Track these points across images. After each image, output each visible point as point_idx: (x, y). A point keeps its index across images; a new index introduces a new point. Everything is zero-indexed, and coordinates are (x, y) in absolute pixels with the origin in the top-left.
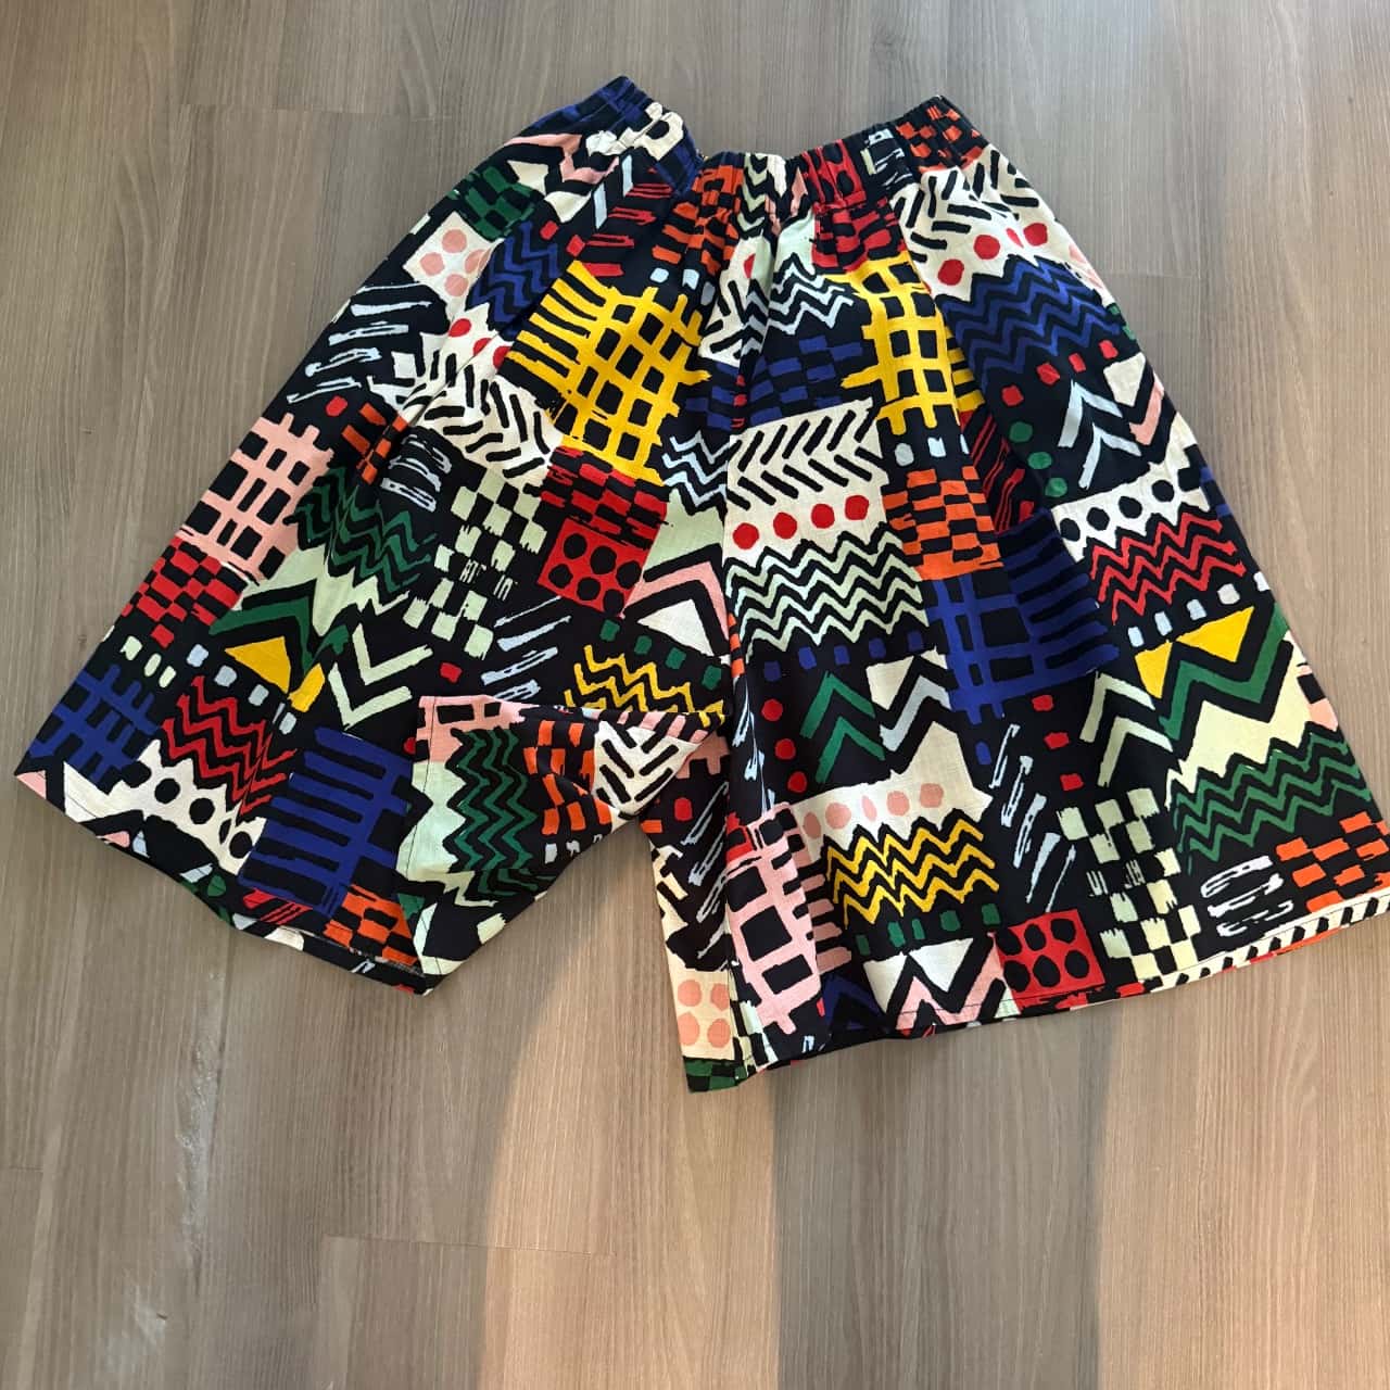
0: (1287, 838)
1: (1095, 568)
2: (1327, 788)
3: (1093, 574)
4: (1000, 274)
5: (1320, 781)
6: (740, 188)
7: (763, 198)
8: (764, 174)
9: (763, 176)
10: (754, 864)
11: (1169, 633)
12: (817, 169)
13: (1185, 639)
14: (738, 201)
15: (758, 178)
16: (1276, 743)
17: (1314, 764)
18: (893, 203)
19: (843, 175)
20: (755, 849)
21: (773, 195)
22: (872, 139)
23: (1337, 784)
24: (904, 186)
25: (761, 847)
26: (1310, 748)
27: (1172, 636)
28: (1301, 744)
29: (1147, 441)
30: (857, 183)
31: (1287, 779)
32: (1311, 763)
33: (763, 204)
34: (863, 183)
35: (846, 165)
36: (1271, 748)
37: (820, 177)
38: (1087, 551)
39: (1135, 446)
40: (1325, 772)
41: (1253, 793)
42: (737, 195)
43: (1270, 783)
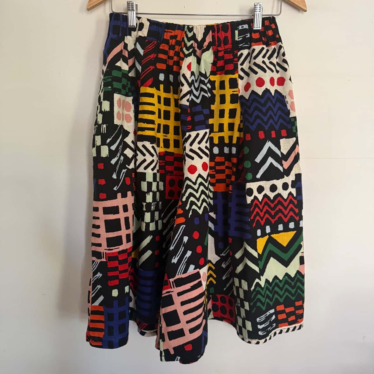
0: (280, 304)
1: (253, 207)
2: (296, 291)
3: (252, 209)
4: (260, 94)
5: (295, 289)
6: (183, 38)
7: (192, 42)
8: (192, 33)
9: (192, 34)
10: (171, 293)
11: (269, 233)
12: (218, 33)
13: (274, 236)
14: (183, 43)
15: (190, 35)
16: (287, 274)
17: (295, 284)
18: (239, 54)
19: (226, 38)
20: (172, 288)
21: (196, 40)
22: (240, 27)
23: (299, 291)
24: (245, 49)
25: (174, 288)
26: (296, 278)
27: (269, 234)
28: (294, 277)
29: (286, 168)
30: (230, 41)
31: (287, 286)
32: (295, 283)
33: (192, 44)
34: (232, 43)
35: (229, 34)
36: (285, 276)
37: (218, 36)
38: (252, 201)
39: (282, 168)
40: (297, 287)
41: (276, 289)
42: (182, 41)
43: (281, 286)
